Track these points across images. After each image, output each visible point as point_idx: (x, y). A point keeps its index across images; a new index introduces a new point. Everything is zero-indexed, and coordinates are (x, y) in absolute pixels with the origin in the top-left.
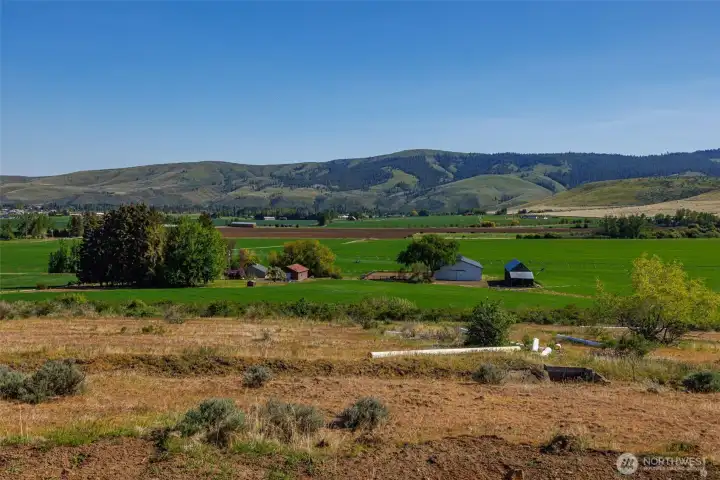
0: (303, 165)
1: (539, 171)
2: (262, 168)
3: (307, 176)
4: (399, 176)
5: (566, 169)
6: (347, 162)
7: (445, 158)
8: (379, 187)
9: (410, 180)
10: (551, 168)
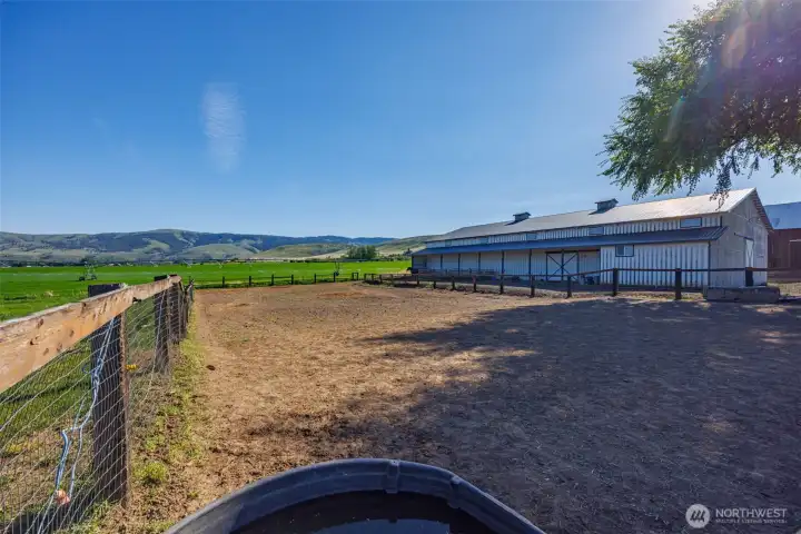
0: (74, 236)
1: (245, 243)
2: (33, 236)
3: (78, 242)
4: (155, 244)
5: (259, 242)
6: (114, 235)
7: (187, 235)
8: (140, 250)
9: (165, 246)
10: (253, 242)
